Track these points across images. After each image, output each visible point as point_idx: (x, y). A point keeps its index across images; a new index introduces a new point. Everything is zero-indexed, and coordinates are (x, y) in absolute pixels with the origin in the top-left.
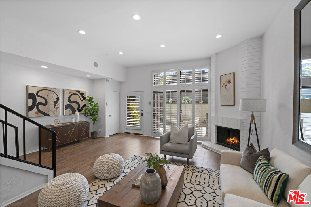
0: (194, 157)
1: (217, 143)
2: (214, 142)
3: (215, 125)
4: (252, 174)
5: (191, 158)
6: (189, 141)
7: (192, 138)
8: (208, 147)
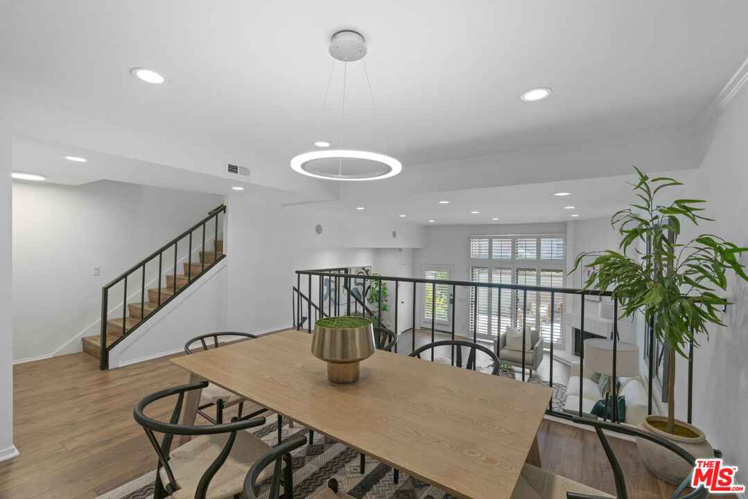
0: (538, 369)
1: (575, 354)
2: (570, 352)
3: (573, 328)
4: (598, 383)
5: (536, 369)
6: (532, 349)
7: (537, 345)
8: (560, 358)
